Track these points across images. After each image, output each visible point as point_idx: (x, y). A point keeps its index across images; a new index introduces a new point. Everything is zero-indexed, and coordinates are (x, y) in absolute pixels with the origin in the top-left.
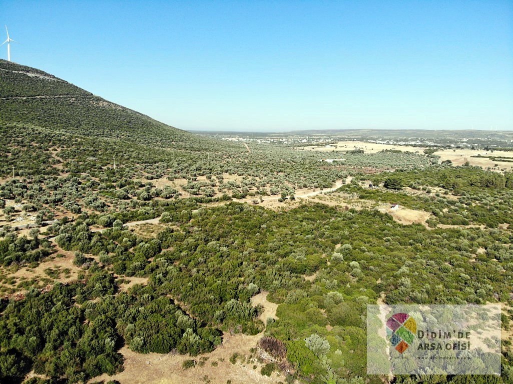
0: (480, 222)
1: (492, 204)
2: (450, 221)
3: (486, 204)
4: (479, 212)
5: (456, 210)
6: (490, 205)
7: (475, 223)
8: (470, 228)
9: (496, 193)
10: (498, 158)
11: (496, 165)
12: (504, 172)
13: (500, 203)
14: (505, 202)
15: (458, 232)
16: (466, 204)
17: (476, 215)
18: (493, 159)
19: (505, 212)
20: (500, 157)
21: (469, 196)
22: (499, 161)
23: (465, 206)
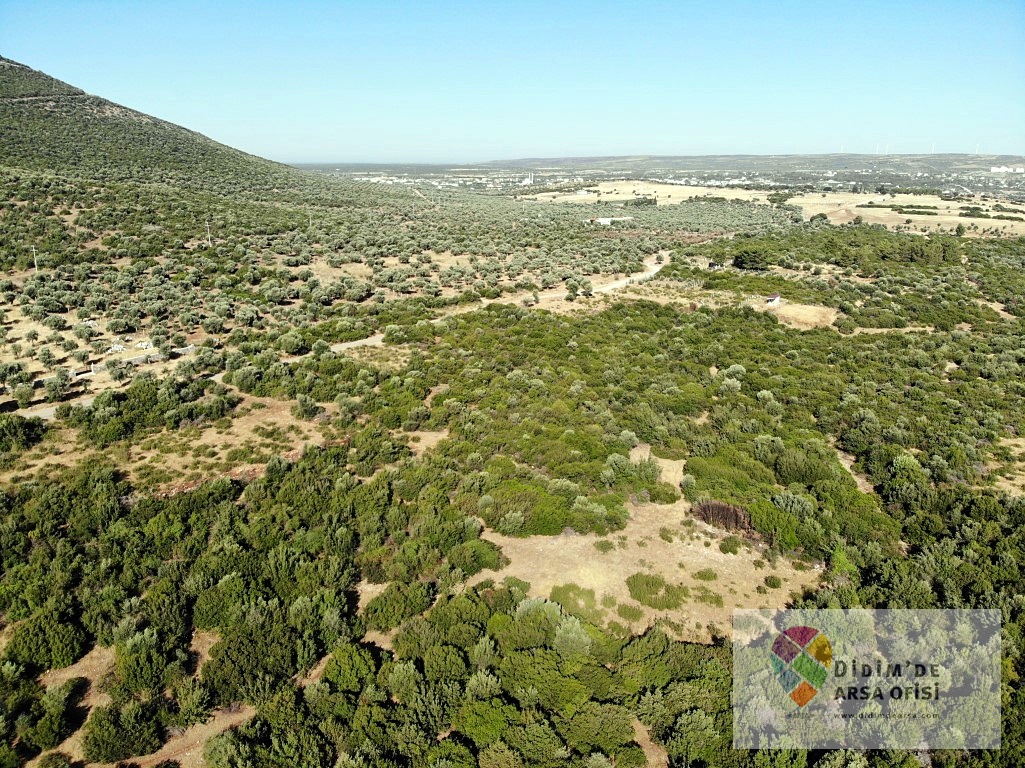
0: (923, 321)
1: (932, 290)
2: (874, 322)
3: (923, 292)
4: (917, 305)
5: (877, 303)
6: (930, 293)
7: (915, 323)
8: (911, 332)
9: (932, 271)
10: (907, 207)
11: (908, 222)
12: (927, 233)
13: (947, 289)
14: (954, 286)
15: (899, 338)
16: (889, 292)
17: (914, 310)
18: (899, 209)
19: (960, 304)
20: (912, 207)
21: (890, 277)
22: (910, 213)
23: (890, 296)
